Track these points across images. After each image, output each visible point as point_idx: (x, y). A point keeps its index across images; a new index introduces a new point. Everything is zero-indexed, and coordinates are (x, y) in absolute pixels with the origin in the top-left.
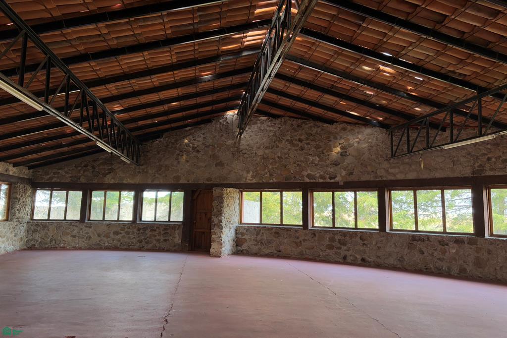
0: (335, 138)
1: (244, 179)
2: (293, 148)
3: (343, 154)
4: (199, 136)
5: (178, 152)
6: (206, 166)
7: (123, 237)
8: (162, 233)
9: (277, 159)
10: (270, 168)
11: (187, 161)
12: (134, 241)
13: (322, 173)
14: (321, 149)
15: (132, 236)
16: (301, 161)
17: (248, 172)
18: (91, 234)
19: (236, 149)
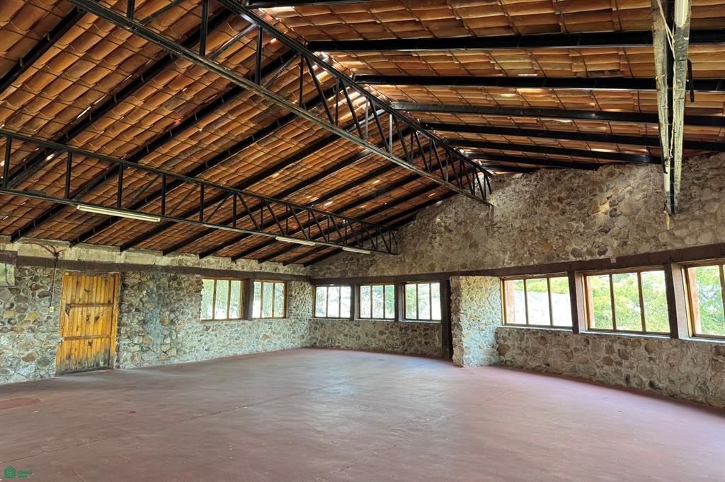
0: (601, 191)
1: (501, 263)
2: (554, 213)
3: (613, 214)
4: (451, 212)
5: (431, 234)
6: (459, 249)
7: (388, 337)
8: (423, 334)
9: (537, 231)
10: (530, 244)
11: (441, 245)
12: (398, 342)
13: (589, 246)
14: (586, 209)
15: (395, 337)
16: (564, 231)
17: (505, 252)
18: (360, 333)
19: (489, 222)
